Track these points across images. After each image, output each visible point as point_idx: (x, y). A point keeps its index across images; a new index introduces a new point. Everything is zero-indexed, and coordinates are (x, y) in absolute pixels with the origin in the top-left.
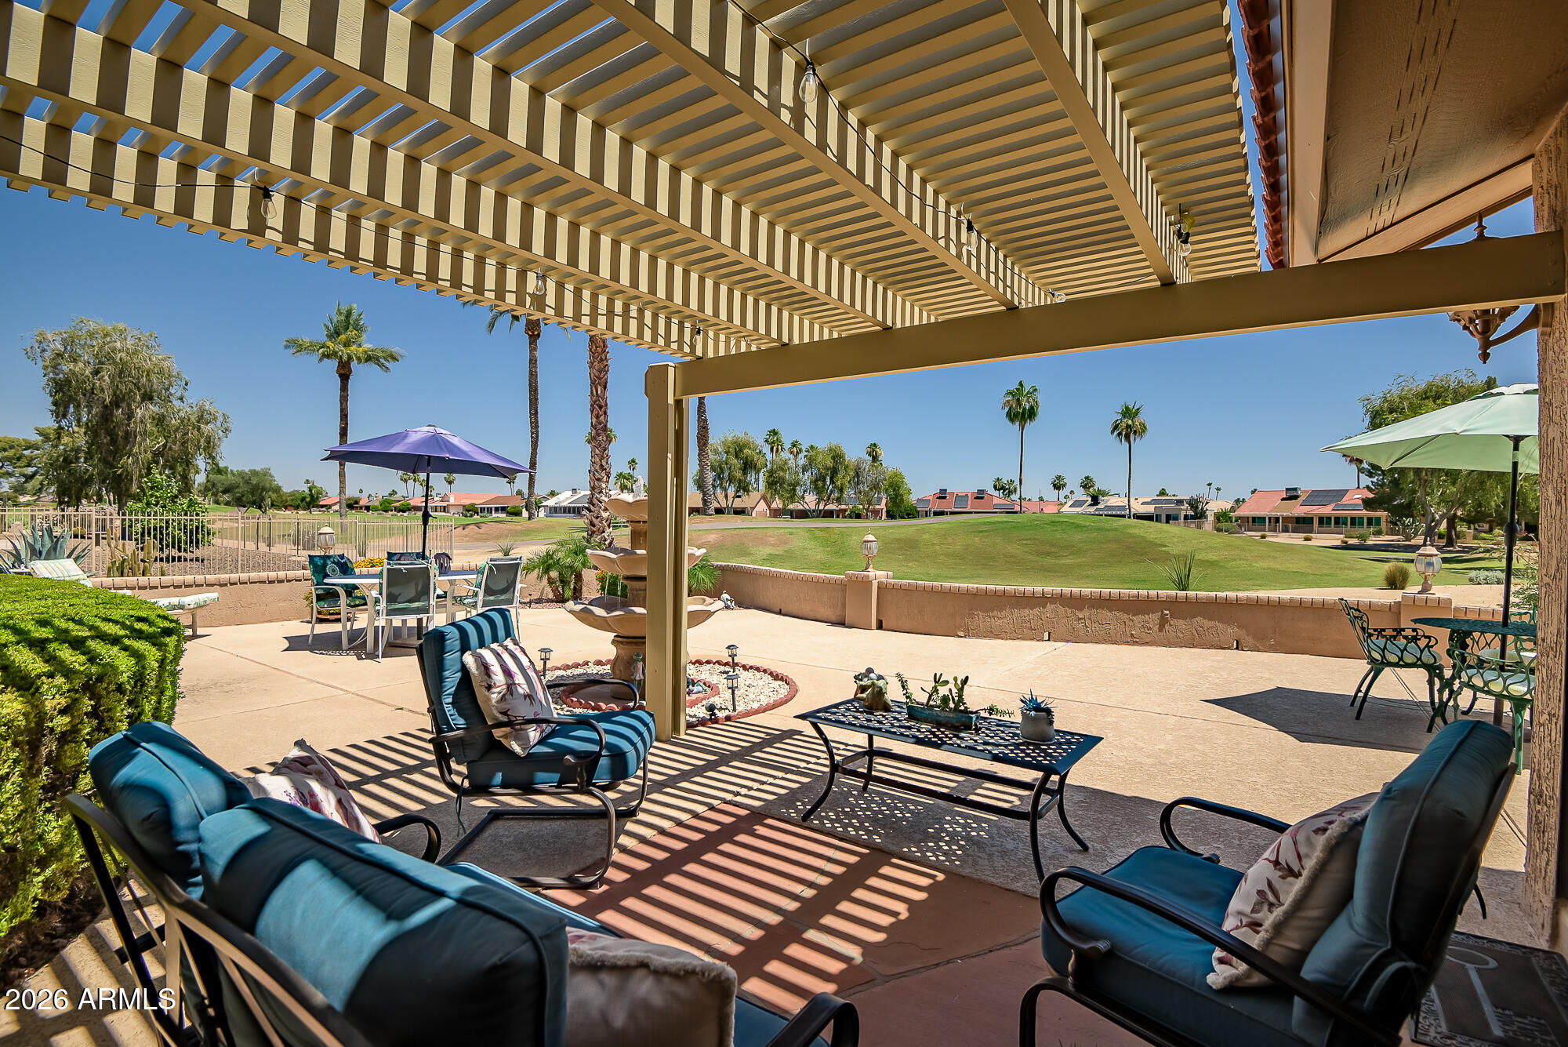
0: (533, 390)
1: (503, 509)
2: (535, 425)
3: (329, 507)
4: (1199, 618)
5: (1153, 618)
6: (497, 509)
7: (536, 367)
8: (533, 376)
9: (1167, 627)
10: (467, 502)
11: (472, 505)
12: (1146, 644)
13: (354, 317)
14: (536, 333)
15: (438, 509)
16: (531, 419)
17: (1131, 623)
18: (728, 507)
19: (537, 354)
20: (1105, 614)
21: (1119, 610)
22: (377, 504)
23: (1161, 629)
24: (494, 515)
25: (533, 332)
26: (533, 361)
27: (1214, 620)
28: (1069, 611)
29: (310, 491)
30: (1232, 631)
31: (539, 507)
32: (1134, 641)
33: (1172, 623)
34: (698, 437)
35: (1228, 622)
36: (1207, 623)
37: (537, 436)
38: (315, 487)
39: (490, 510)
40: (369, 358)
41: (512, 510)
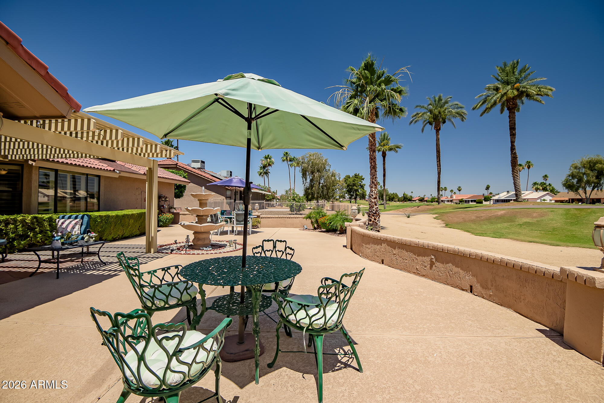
0: (438, 152)
1: (475, 201)
2: (439, 166)
3: (415, 201)
4: (450, 264)
5: (427, 260)
6: (472, 201)
7: (439, 142)
8: (438, 145)
9: (434, 267)
10: (460, 198)
11: (462, 199)
12: (423, 276)
13: (386, 136)
14: (438, 128)
15: (449, 201)
16: (437, 163)
17: (416, 261)
18: (586, 198)
19: (439, 136)
20: (405, 253)
21: (411, 252)
22: (430, 199)
23: (431, 267)
24: (470, 203)
25: (437, 128)
26: (438, 140)
27: (458, 267)
28: (390, 249)
29: (404, 195)
30: (468, 279)
31: (491, 200)
32: (417, 273)
33: (436, 265)
34: (511, 163)
35: (466, 269)
36: (455, 269)
37: (440, 170)
38: (405, 194)
39: (469, 201)
40: (391, 149)
41: (478, 201)
